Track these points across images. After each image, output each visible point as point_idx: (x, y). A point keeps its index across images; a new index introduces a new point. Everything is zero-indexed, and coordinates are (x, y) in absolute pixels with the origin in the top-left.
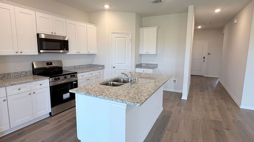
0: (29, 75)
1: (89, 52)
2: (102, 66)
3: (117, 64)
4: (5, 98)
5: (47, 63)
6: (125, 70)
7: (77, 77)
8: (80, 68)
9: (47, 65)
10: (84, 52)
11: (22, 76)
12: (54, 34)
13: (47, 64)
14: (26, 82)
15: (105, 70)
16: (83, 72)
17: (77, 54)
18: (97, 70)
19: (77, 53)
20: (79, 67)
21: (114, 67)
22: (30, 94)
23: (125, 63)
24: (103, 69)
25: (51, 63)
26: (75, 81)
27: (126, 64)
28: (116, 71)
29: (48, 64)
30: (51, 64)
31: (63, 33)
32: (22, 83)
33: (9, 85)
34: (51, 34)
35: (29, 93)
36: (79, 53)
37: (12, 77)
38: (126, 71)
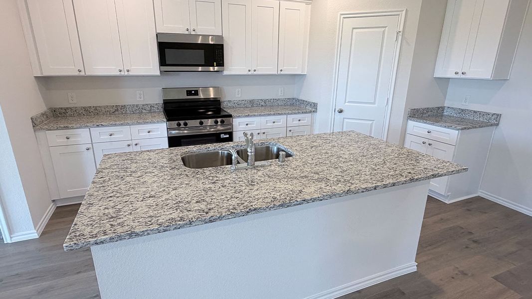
0: (157, 111)
1: (281, 71)
2: (313, 105)
3: (349, 102)
4: (90, 146)
5: (187, 91)
6: (371, 122)
7: (231, 125)
8: (266, 106)
9: (187, 95)
10: (267, 68)
11: (144, 111)
12: (193, 33)
13: (187, 93)
14: (122, 124)
15: (319, 116)
16: (248, 116)
17: (249, 75)
18: (291, 114)
19: (250, 73)
20: (263, 104)
21: (341, 111)
22: (129, 145)
23: (374, 103)
24: (310, 112)
25: (197, 91)
26: (225, 134)
27: (376, 105)
28: (346, 120)
29: (189, 93)
30: (196, 93)
31: (214, 28)
32: (115, 125)
33: (93, 126)
34: (187, 33)
35: (129, 142)
36: (255, 73)
37: (128, 112)
38: (374, 124)
